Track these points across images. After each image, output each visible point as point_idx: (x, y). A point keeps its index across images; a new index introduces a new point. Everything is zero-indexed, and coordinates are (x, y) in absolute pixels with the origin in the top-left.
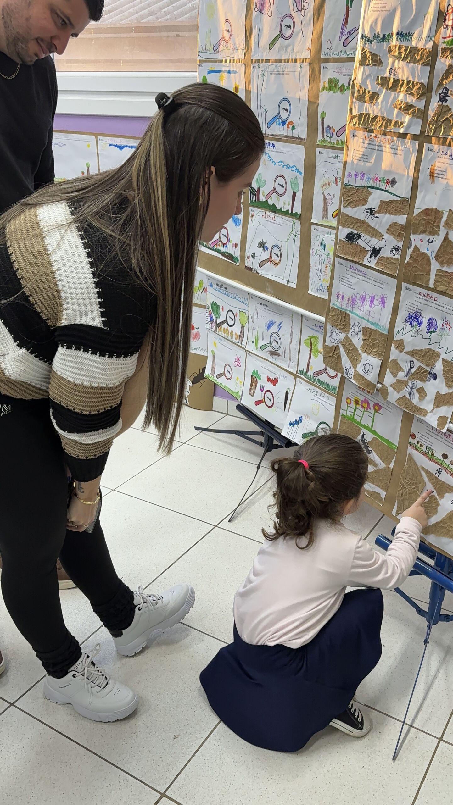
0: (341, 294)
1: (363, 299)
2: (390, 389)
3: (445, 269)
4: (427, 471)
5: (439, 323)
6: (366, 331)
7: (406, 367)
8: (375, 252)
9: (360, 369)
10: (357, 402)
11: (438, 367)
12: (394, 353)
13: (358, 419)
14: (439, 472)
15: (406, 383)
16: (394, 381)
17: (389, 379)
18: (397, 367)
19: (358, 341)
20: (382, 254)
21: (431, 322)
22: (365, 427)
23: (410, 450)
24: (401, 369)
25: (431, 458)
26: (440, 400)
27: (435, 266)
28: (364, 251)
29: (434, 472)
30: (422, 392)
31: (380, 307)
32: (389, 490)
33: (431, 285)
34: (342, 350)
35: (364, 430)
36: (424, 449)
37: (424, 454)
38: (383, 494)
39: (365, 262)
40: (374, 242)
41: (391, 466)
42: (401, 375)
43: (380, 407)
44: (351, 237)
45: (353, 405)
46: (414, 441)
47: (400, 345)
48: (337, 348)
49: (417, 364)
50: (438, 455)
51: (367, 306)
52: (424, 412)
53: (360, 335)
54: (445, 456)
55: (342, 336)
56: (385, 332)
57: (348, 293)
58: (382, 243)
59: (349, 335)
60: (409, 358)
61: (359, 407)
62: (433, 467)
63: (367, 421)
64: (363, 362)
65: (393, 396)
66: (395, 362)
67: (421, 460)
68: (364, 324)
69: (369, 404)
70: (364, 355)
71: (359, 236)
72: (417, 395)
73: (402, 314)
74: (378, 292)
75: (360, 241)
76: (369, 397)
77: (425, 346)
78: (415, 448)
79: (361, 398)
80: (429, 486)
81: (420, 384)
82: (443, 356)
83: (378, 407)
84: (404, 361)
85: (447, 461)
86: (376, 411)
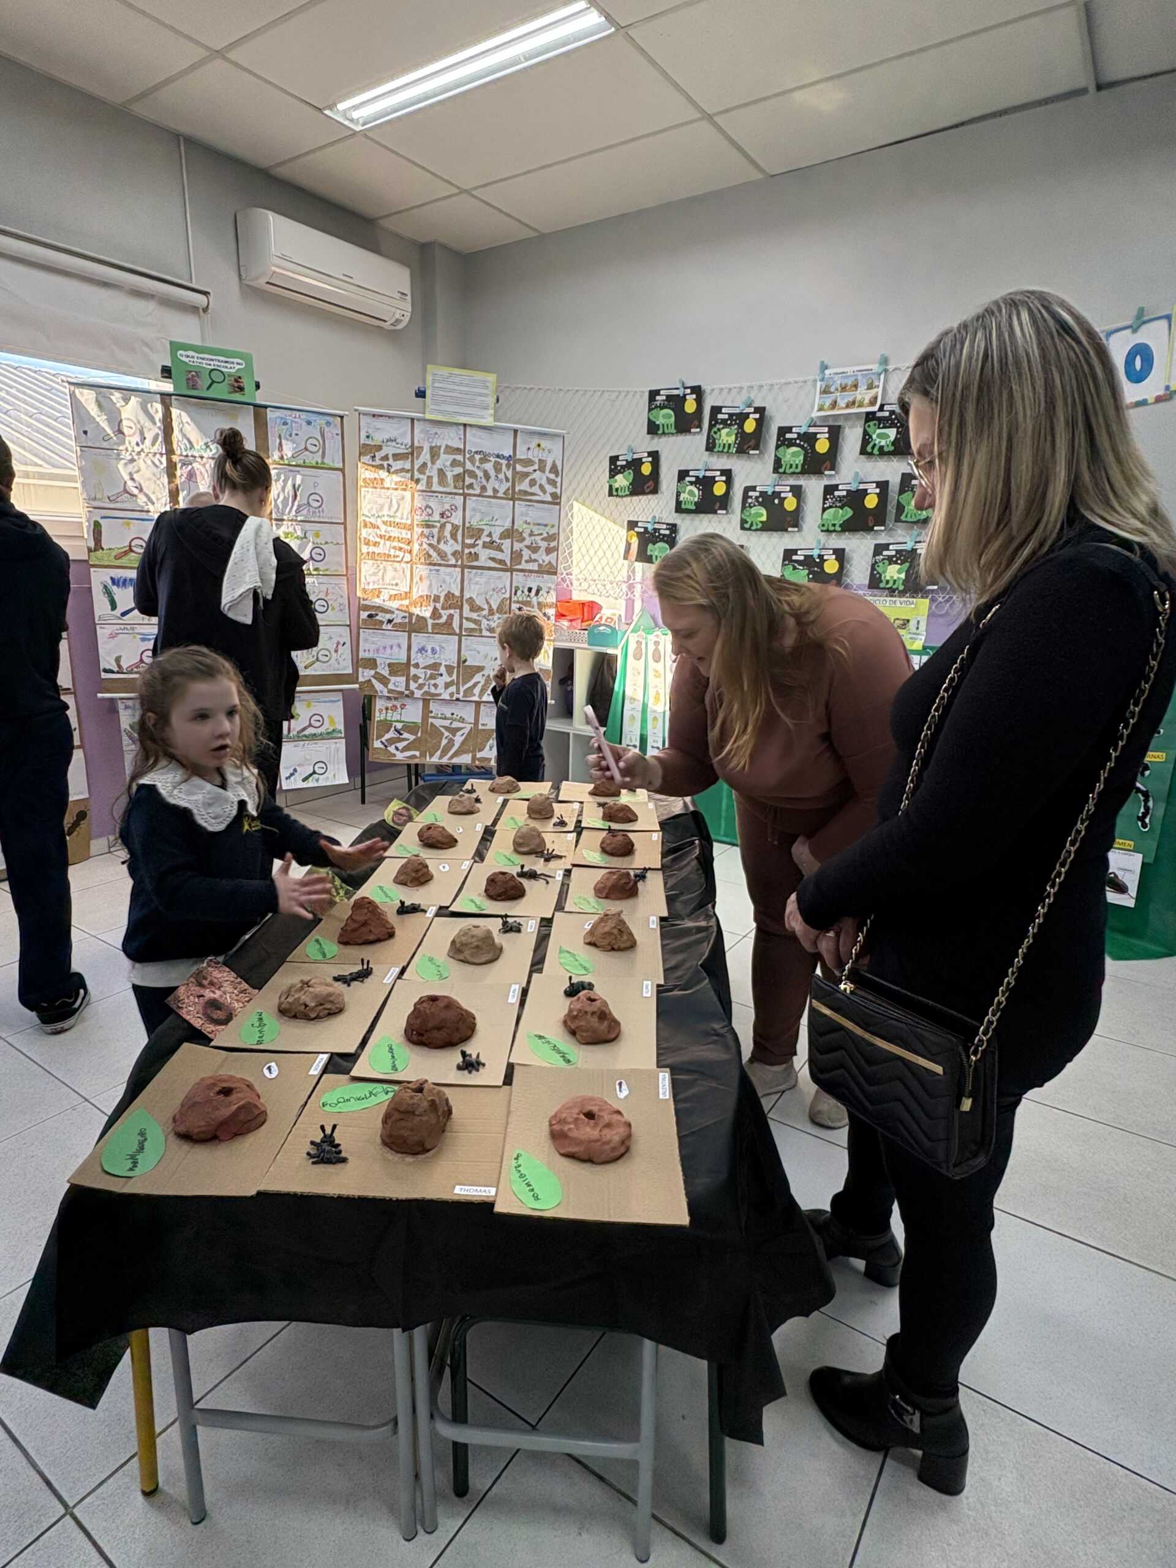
0: (367, 649)
1: (385, 648)
2: (415, 691)
3: (436, 621)
4: (443, 727)
5: (438, 648)
6: (390, 665)
7: (423, 676)
8: (390, 621)
9: (391, 686)
10: (387, 709)
11: (443, 670)
12: (413, 671)
13: (389, 718)
14: (451, 723)
15: (425, 684)
16: (416, 685)
17: (413, 686)
18: (416, 678)
19: (385, 672)
20: (395, 621)
21: (433, 649)
22: (395, 721)
23: (431, 720)
24: (419, 678)
25: (445, 718)
26: (447, 685)
27: (430, 622)
28: (382, 622)
29: (448, 725)
30: (436, 686)
31: (398, 649)
32: (421, 749)
33: (430, 630)
34: (374, 681)
35: (394, 724)
36: (439, 716)
37: (441, 718)
38: (417, 753)
39: (384, 627)
40: (388, 616)
41: (419, 735)
42: (420, 681)
43: (405, 705)
44: (370, 616)
45: (384, 711)
46: (433, 715)
47: (417, 666)
48: (370, 680)
49: (429, 672)
50: (449, 715)
51: (388, 651)
52: (440, 695)
53: (387, 668)
54: (453, 714)
55: (372, 672)
56: (405, 662)
57: (373, 647)
58: (394, 616)
59: (378, 670)
60: (424, 670)
61: (389, 711)
62: (447, 723)
63: (396, 717)
64: (392, 682)
65: (418, 694)
66: (415, 675)
67: (438, 723)
68: (388, 661)
69: (396, 707)
70: (393, 679)
71: (377, 615)
72: (433, 688)
73: (414, 649)
74: (395, 642)
75: (378, 618)
76: (395, 703)
77: (432, 661)
78: (433, 717)
79: (389, 705)
80: (446, 734)
81: (433, 682)
82: (444, 663)
83: (403, 706)
84: (420, 672)
85: (455, 716)
86: (402, 709)
